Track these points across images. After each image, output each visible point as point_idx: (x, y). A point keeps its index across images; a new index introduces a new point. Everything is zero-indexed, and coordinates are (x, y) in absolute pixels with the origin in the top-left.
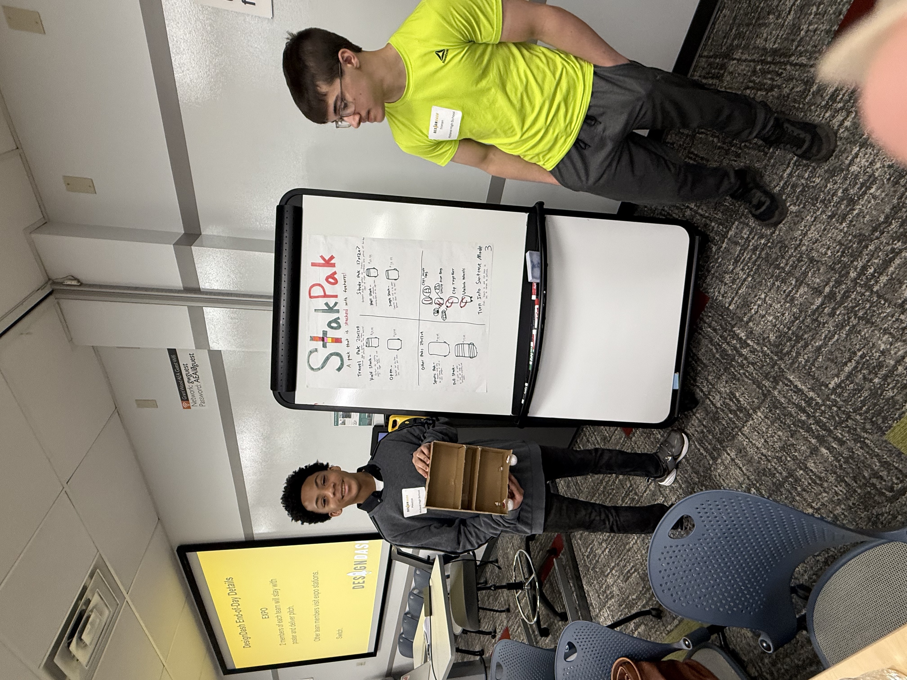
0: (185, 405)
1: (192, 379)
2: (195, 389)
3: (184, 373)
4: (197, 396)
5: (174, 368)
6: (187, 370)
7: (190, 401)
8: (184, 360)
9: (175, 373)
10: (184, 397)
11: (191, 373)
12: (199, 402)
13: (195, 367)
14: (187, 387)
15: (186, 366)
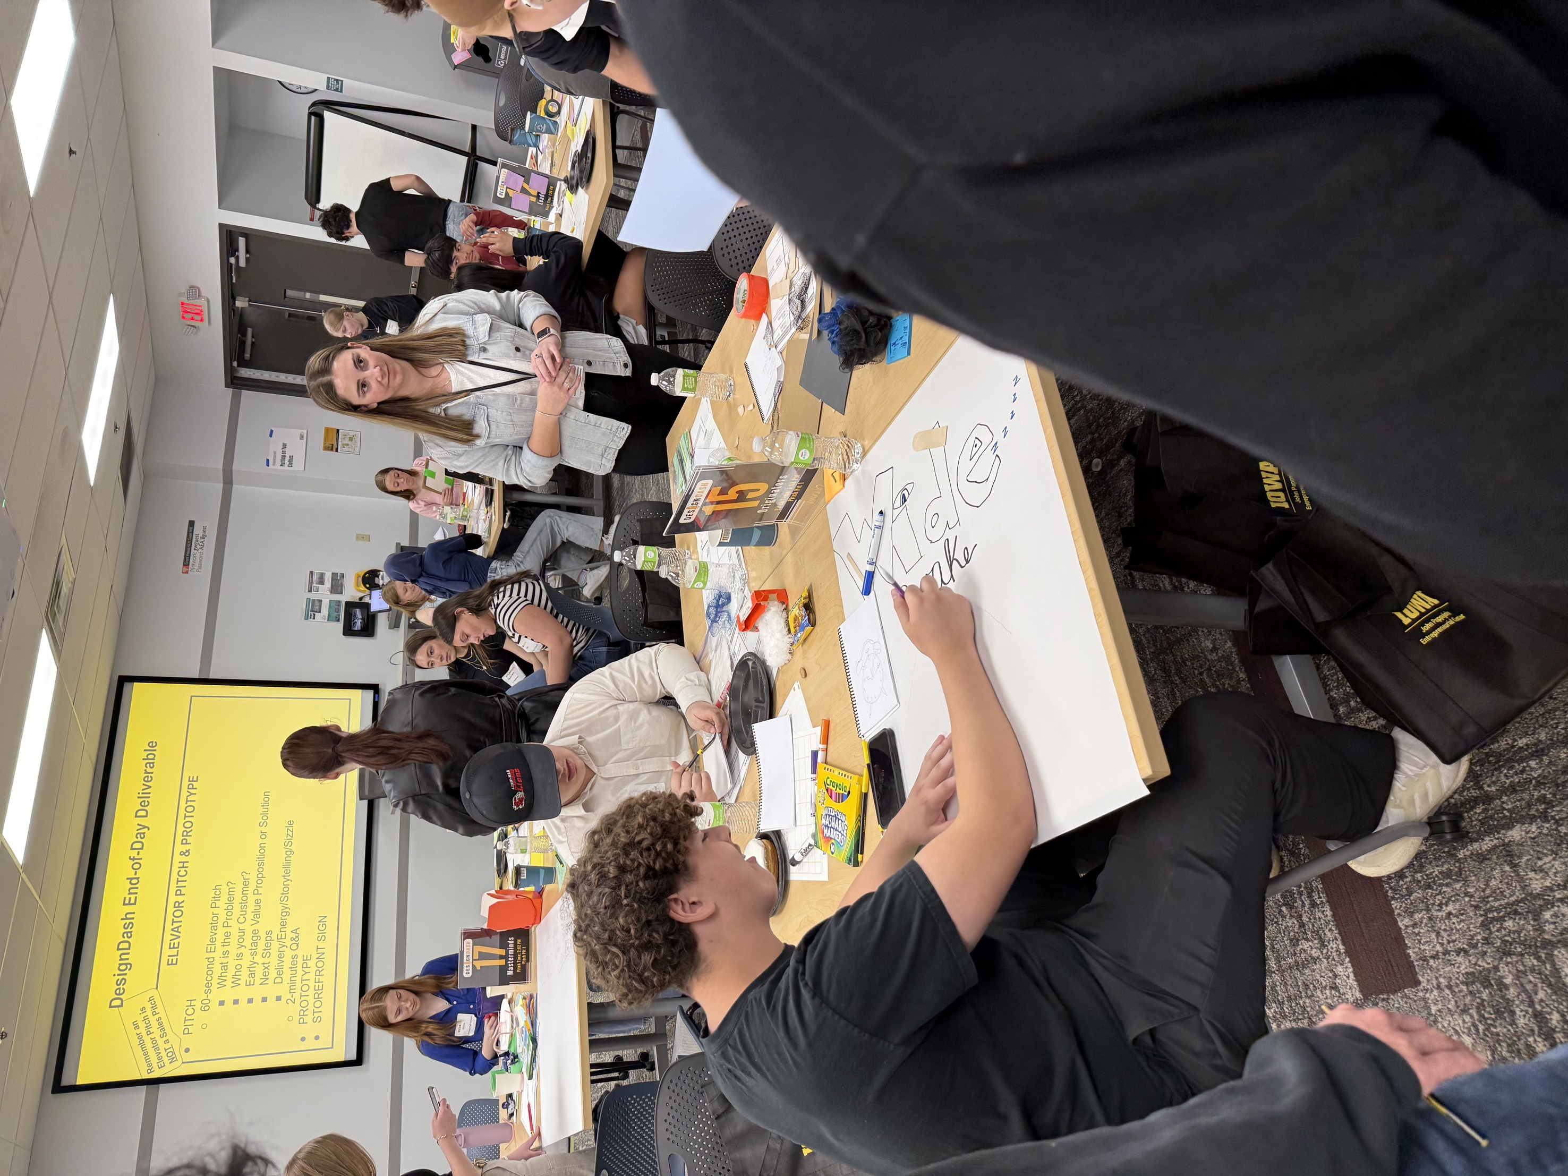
0: (185, 569)
1: (198, 547)
2: (198, 556)
3: (194, 540)
4: (198, 561)
5: (188, 536)
6: (197, 539)
7: (190, 566)
8: (198, 530)
9: (187, 541)
10: (186, 563)
11: (199, 541)
12: (197, 567)
13: (204, 537)
14: (192, 553)
15: (197, 535)
